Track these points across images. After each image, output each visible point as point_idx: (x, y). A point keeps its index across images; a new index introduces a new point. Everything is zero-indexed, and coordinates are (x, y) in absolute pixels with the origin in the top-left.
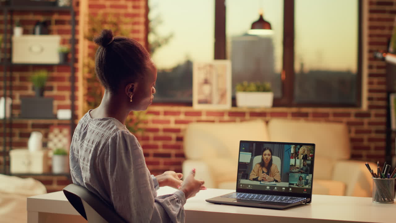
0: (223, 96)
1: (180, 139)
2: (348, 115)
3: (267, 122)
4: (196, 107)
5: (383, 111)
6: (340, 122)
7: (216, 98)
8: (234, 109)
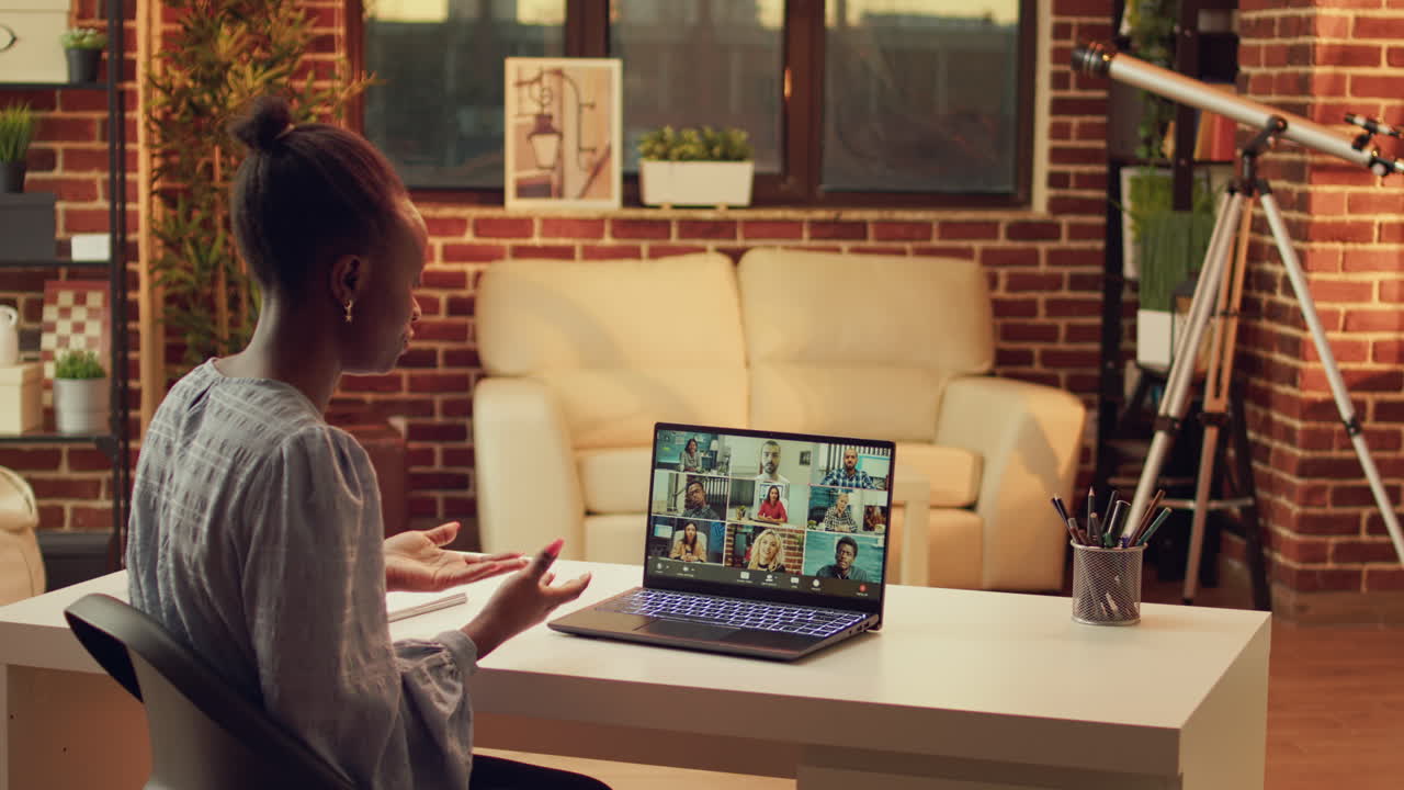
0: (597, 170)
1: (465, 307)
2: (989, 230)
3: (736, 256)
4: (515, 206)
5: (1098, 220)
6: (965, 254)
7: (575, 178)
8: (633, 213)
